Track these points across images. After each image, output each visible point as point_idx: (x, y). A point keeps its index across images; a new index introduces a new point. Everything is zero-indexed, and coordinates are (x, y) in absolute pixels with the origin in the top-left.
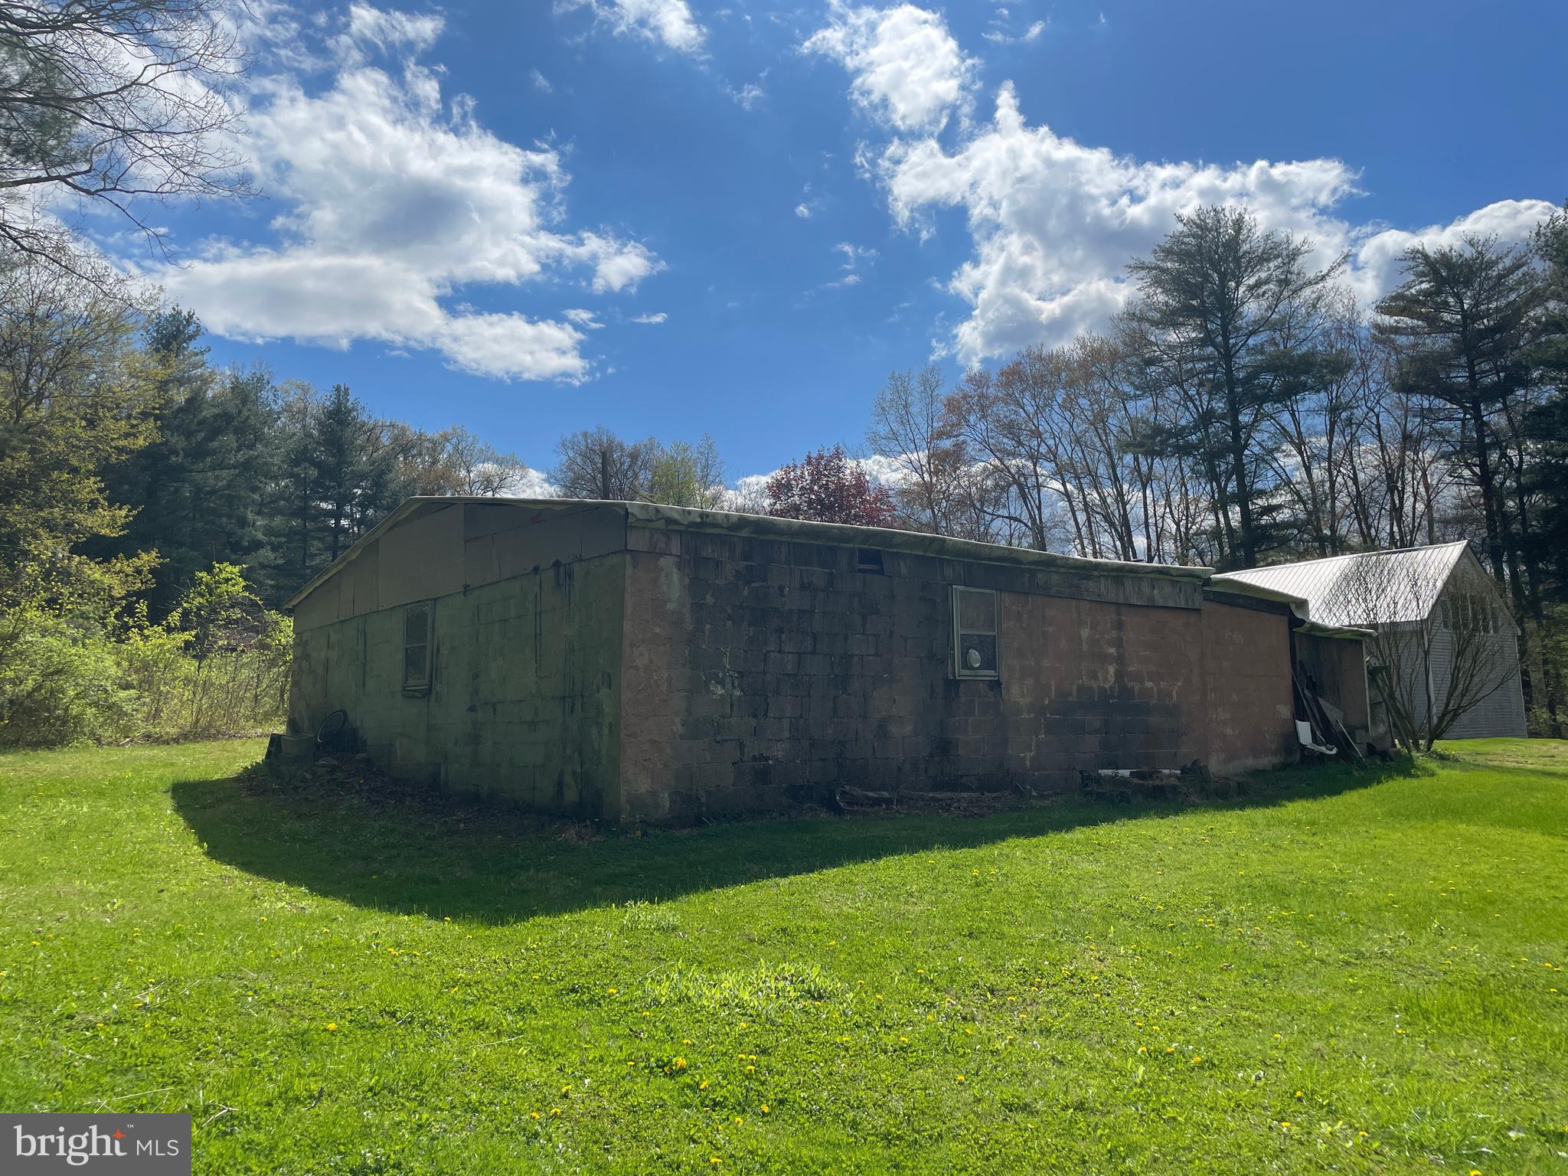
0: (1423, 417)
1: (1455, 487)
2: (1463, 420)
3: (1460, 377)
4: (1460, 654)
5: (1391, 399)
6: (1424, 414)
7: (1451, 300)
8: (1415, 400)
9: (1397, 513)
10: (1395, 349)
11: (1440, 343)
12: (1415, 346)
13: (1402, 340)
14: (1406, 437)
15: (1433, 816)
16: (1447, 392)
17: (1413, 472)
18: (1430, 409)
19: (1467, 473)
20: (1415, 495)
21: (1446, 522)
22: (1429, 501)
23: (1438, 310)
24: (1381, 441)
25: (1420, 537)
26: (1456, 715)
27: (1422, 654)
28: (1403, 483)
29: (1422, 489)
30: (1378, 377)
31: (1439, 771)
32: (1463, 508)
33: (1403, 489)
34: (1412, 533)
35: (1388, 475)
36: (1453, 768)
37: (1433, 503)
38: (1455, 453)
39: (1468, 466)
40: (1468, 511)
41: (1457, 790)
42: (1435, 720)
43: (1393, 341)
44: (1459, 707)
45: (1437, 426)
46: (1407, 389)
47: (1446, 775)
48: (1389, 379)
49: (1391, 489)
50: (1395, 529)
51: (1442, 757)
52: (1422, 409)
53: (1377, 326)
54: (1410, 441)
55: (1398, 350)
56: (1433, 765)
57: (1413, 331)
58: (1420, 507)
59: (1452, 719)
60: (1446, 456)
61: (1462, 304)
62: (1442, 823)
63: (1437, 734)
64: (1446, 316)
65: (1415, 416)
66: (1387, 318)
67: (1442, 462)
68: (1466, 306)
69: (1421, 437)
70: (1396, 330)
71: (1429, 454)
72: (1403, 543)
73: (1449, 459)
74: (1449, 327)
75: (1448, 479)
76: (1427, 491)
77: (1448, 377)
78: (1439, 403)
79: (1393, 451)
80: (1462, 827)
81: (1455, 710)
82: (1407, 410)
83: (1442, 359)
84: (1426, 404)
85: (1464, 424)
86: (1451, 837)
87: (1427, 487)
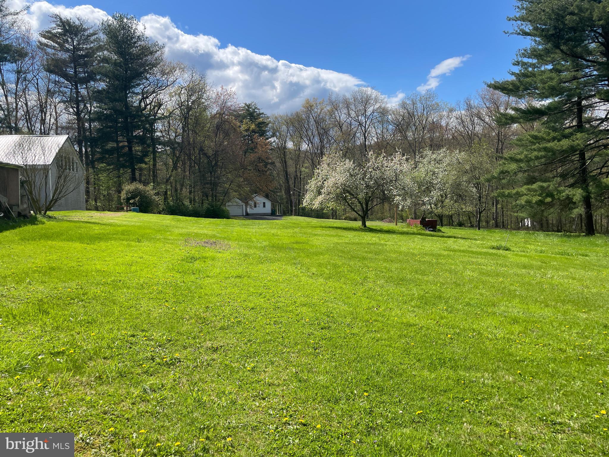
0: (56, 84)
1: (67, 115)
2: (71, 89)
3: (71, 72)
4: (59, 177)
5: (43, 74)
6: (56, 82)
7: (69, 39)
8: (53, 76)
9: (43, 122)
10: (46, 53)
11: (65, 56)
12: (54, 54)
13: (49, 50)
14: (48, 91)
15: (39, 239)
16: (66, 76)
17: (50, 105)
18: (58, 82)
19: (71, 110)
20: (51, 115)
21: (63, 128)
22: (57, 118)
23: (64, 42)
24: (38, 90)
25: (52, 132)
26: (56, 201)
27: (45, 177)
28: (46, 110)
29: (54, 113)
30: (39, 63)
31: (46, 222)
32: (69, 123)
33: (46, 111)
34: (49, 130)
35: (40, 105)
36: (52, 221)
37: (58, 120)
38: (67, 101)
39: (72, 107)
40: (70, 125)
41: (52, 229)
42: (48, 203)
43: (45, 50)
44: (58, 198)
45: (61, 89)
46: (51, 71)
47: (49, 224)
48: (43, 65)
49: (42, 111)
50: (42, 128)
51: (50, 217)
52: (55, 81)
53: (39, 42)
54: (50, 93)
55: (47, 54)
56: (45, 220)
57: (54, 48)
58: (53, 120)
59: (55, 203)
60: (64, 102)
61: (73, 42)
62: (42, 241)
63: (49, 209)
64: (67, 46)
65: (52, 83)
66: (43, 39)
67: (62, 104)
68: (75, 44)
69: (54, 93)
70: (47, 46)
71: (57, 100)
72: (45, 133)
73: (65, 103)
74: (67, 50)
75: (64, 111)
76: (56, 114)
77: (66, 70)
78: (62, 80)
79: (43, 96)
80: (50, 242)
81: (56, 199)
82: (49, 80)
83: (64, 62)
84: (57, 79)
85: (71, 91)
86: (45, 246)
87: (56, 113)
